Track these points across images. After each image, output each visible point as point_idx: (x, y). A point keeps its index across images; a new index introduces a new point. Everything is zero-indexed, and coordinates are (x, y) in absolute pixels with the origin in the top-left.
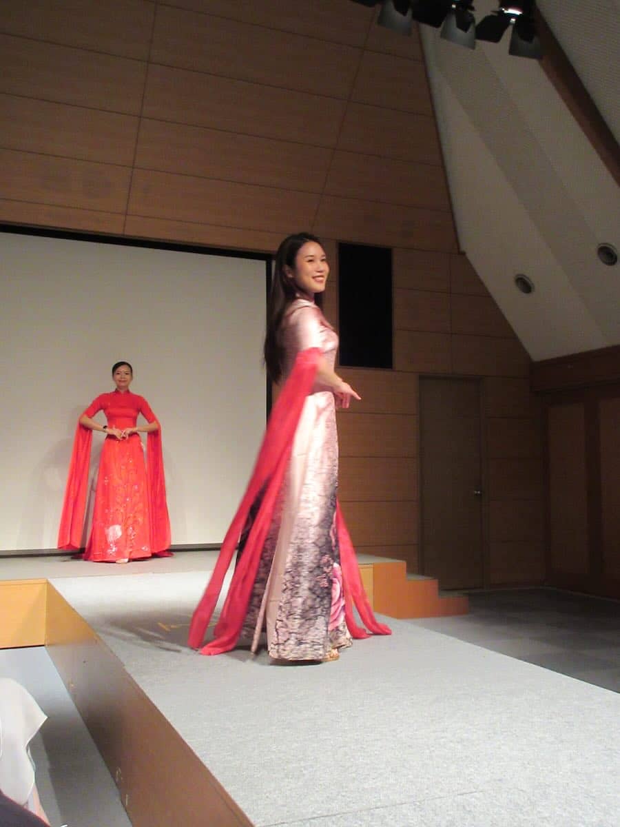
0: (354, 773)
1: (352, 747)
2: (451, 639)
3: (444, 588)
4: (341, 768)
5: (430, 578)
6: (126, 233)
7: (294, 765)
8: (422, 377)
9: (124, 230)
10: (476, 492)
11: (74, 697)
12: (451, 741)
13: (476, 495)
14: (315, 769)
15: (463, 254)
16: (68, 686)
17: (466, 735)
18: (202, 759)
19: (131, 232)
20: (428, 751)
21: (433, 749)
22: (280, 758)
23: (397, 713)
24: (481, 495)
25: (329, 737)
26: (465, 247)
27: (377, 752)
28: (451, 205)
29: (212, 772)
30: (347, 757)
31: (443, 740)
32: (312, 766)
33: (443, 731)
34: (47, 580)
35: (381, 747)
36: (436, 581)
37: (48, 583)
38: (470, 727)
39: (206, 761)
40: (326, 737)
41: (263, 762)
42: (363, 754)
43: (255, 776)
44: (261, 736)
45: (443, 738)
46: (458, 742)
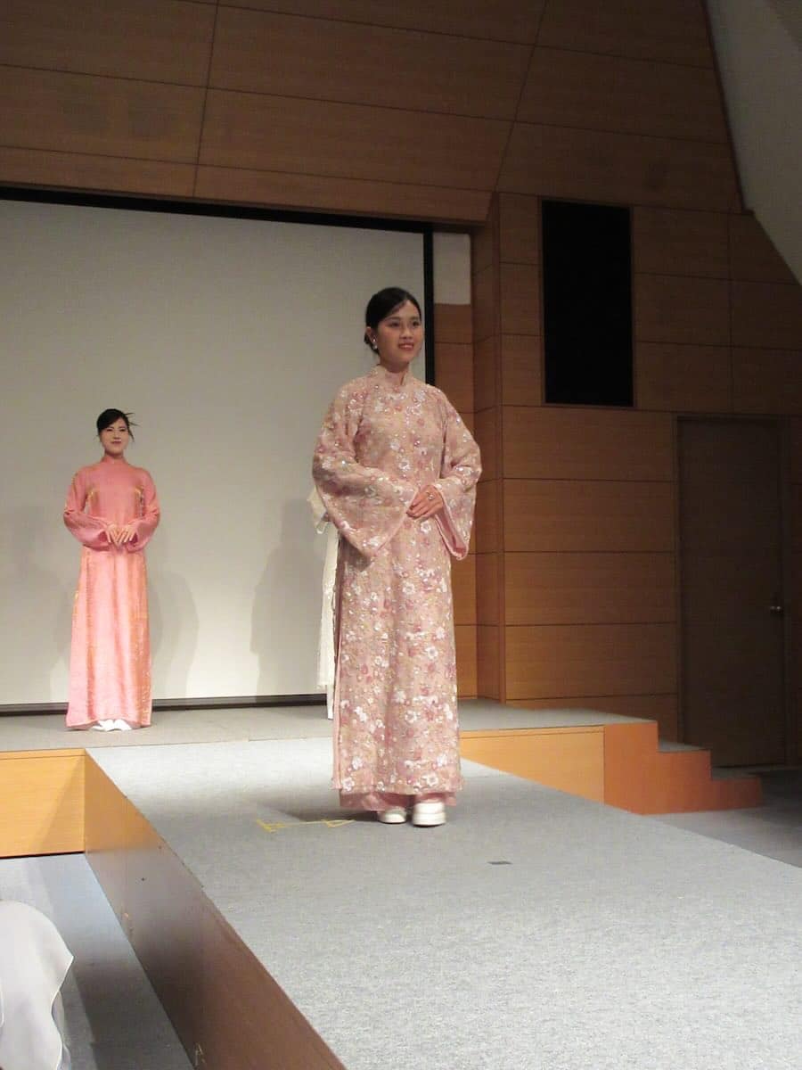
0: (567, 1062)
1: (565, 1022)
2: (729, 847)
3: (721, 764)
4: (544, 1055)
5: (697, 748)
6: (197, 195)
7: (470, 1049)
8: (683, 420)
9: (194, 191)
10: (773, 608)
11: (130, 934)
12: (727, 1014)
13: (775, 611)
14: (503, 1056)
15: (751, 213)
16: (120, 918)
17: (751, 1004)
18: (324, 1036)
19: (206, 192)
20: (688, 1029)
21: (695, 1026)
22: (447, 1038)
23: (639, 967)
24: (781, 611)
25: (527, 1005)
26: (751, 202)
27: (605, 1031)
28: (729, 134)
29: (339, 1057)
30: (557, 1037)
31: (715, 1011)
32: (498, 1051)
33: (714, 998)
34: (85, 752)
35: (612, 1022)
36: (708, 754)
37: (87, 757)
38: (759, 991)
39: (330, 1042)
40: (522, 1005)
41: (420, 1043)
42: (581, 1032)
43: (408, 1065)
44: (418, 1002)
45: (713, 1008)
46: (739, 1016)
